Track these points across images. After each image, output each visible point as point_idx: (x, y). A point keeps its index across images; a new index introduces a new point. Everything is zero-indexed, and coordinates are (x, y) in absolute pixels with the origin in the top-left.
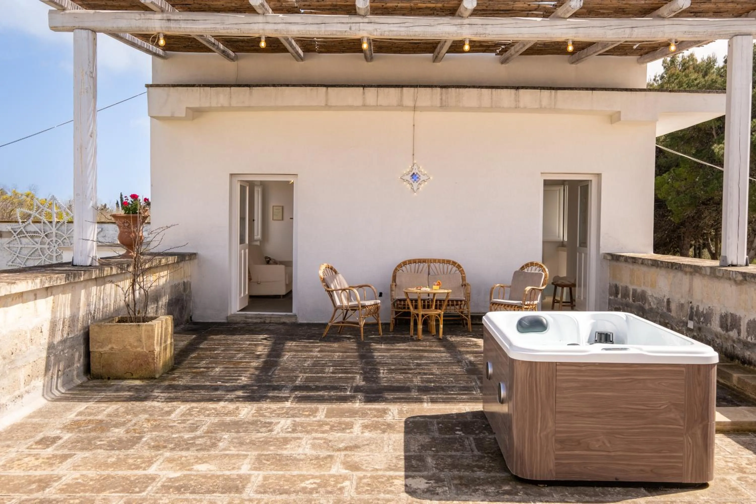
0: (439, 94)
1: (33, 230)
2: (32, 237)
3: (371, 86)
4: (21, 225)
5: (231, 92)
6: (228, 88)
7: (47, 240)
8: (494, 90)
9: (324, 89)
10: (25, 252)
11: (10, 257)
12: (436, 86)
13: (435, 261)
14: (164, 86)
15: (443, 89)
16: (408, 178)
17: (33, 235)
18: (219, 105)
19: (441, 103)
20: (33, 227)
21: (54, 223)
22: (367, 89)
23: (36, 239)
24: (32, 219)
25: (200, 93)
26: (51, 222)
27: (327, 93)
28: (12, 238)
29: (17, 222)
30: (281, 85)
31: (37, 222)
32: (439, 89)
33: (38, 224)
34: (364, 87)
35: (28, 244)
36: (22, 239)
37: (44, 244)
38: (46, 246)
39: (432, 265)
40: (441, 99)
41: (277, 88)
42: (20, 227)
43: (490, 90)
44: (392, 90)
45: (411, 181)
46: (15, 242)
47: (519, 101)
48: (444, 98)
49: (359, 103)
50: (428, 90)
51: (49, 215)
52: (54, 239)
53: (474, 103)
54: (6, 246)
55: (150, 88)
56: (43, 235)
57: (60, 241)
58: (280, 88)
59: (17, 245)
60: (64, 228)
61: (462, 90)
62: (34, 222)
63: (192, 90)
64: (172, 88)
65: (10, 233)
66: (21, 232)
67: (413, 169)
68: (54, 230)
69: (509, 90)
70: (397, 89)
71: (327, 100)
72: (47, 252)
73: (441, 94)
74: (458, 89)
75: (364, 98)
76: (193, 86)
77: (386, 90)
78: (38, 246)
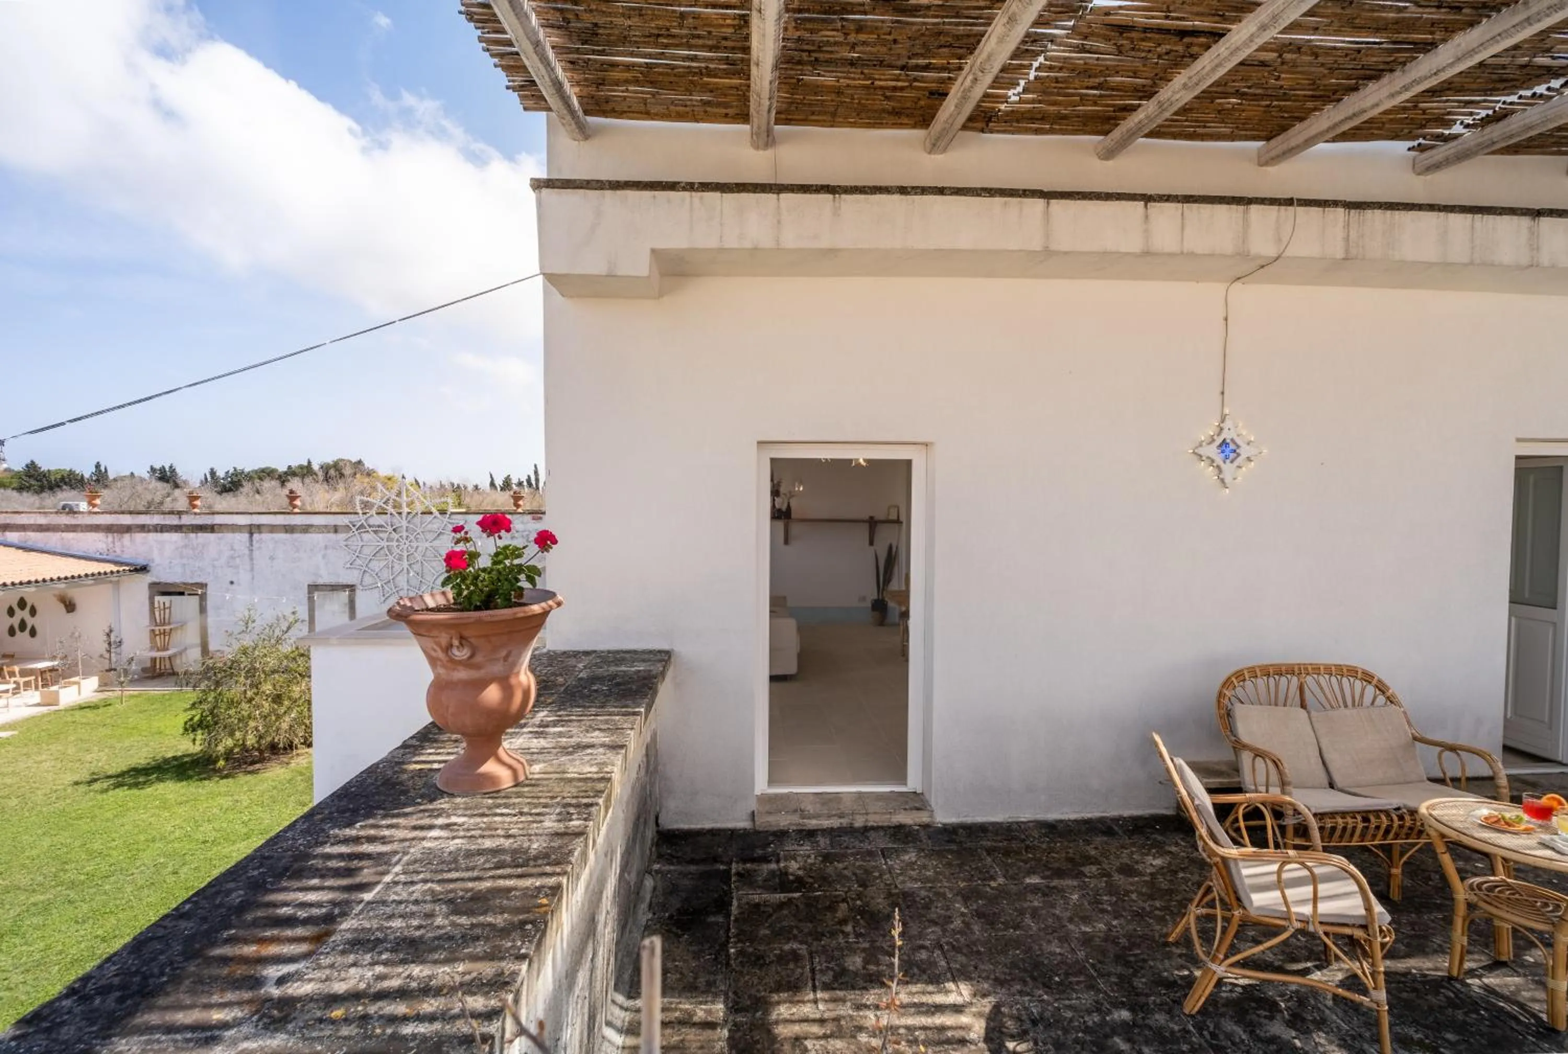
0: (1341, 224)
1: (377, 523)
2: (375, 532)
3: (1168, 198)
4: (362, 518)
5: (779, 207)
6: (772, 197)
7: (395, 536)
8: (1478, 217)
9: (1040, 203)
10: (366, 551)
11: (348, 558)
12: (1335, 203)
13: (1317, 669)
14: (587, 185)
15: (1353, 211)
16: (1212, 451)
17: (378, 529)
18: (748, 245)
19: (1347, 251)
20: (377, 520)
21: (404, 515)
22: (1154, 207)
23: (381, 535)
24: (375, 509)
25: (691, 209)
26: (400, 513)
27: (1047, 214)
28: (351, 534)
29: (356, 513)
30: (923, 190)
31: (382, 512)
32: (1340, 211)
33: (384, 516)
34: (1147, 199)
35: (370, 540)
36: (364, 535)
37: (392, 540)
38: (395, 544)
39: (1309, 679)
40: (1347, 239)
41: (909, 198)
42: (360, 519)
43: (1469, 216)
44: (1222, 210)
45: (1219, 460)
46: (354, 539)
47: (1538, 249)
48: (1353, 235)
49: (1133, 244)
50: (1315, 211)
51: (397, 506)
52: (405, 534)
53: (1429, 252)
54: (343, 543)
55: (545, 191)
56: (390, 529)
57: (412, 537)
58: (917, 198)
59: (356, 542)
60: (417, 520)
61: (1398, 215)
62: (378, 514)
63: (669, 201)
64: (608, 193)
65: (347, 528)
66: (362, 526)
67: (1222, 429)
68: (404, 523)
69: (1515, 218)
70: (1234, 207)
71: (1047, 235)
72: (396, 551)
73: (1347, 225)
74: (1389, 212)
75: (1146, 231)
76: (672, 186)
77: (1206, 209)
78: (384, 544)
